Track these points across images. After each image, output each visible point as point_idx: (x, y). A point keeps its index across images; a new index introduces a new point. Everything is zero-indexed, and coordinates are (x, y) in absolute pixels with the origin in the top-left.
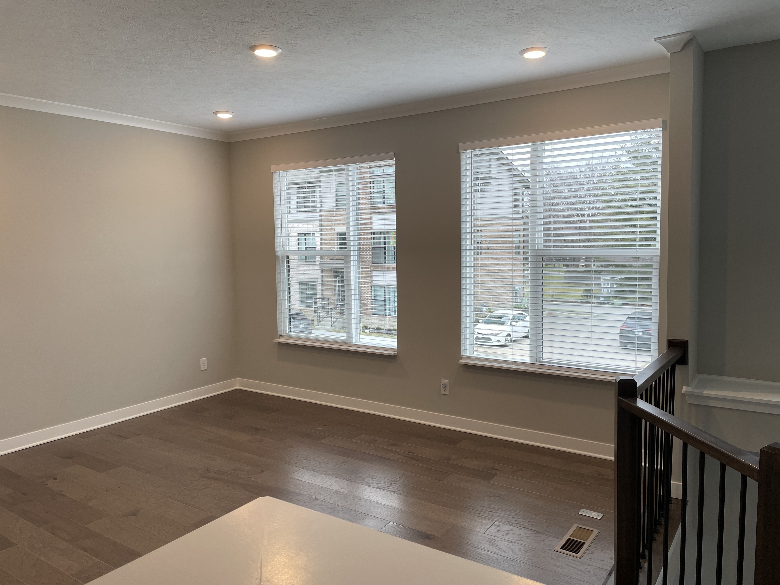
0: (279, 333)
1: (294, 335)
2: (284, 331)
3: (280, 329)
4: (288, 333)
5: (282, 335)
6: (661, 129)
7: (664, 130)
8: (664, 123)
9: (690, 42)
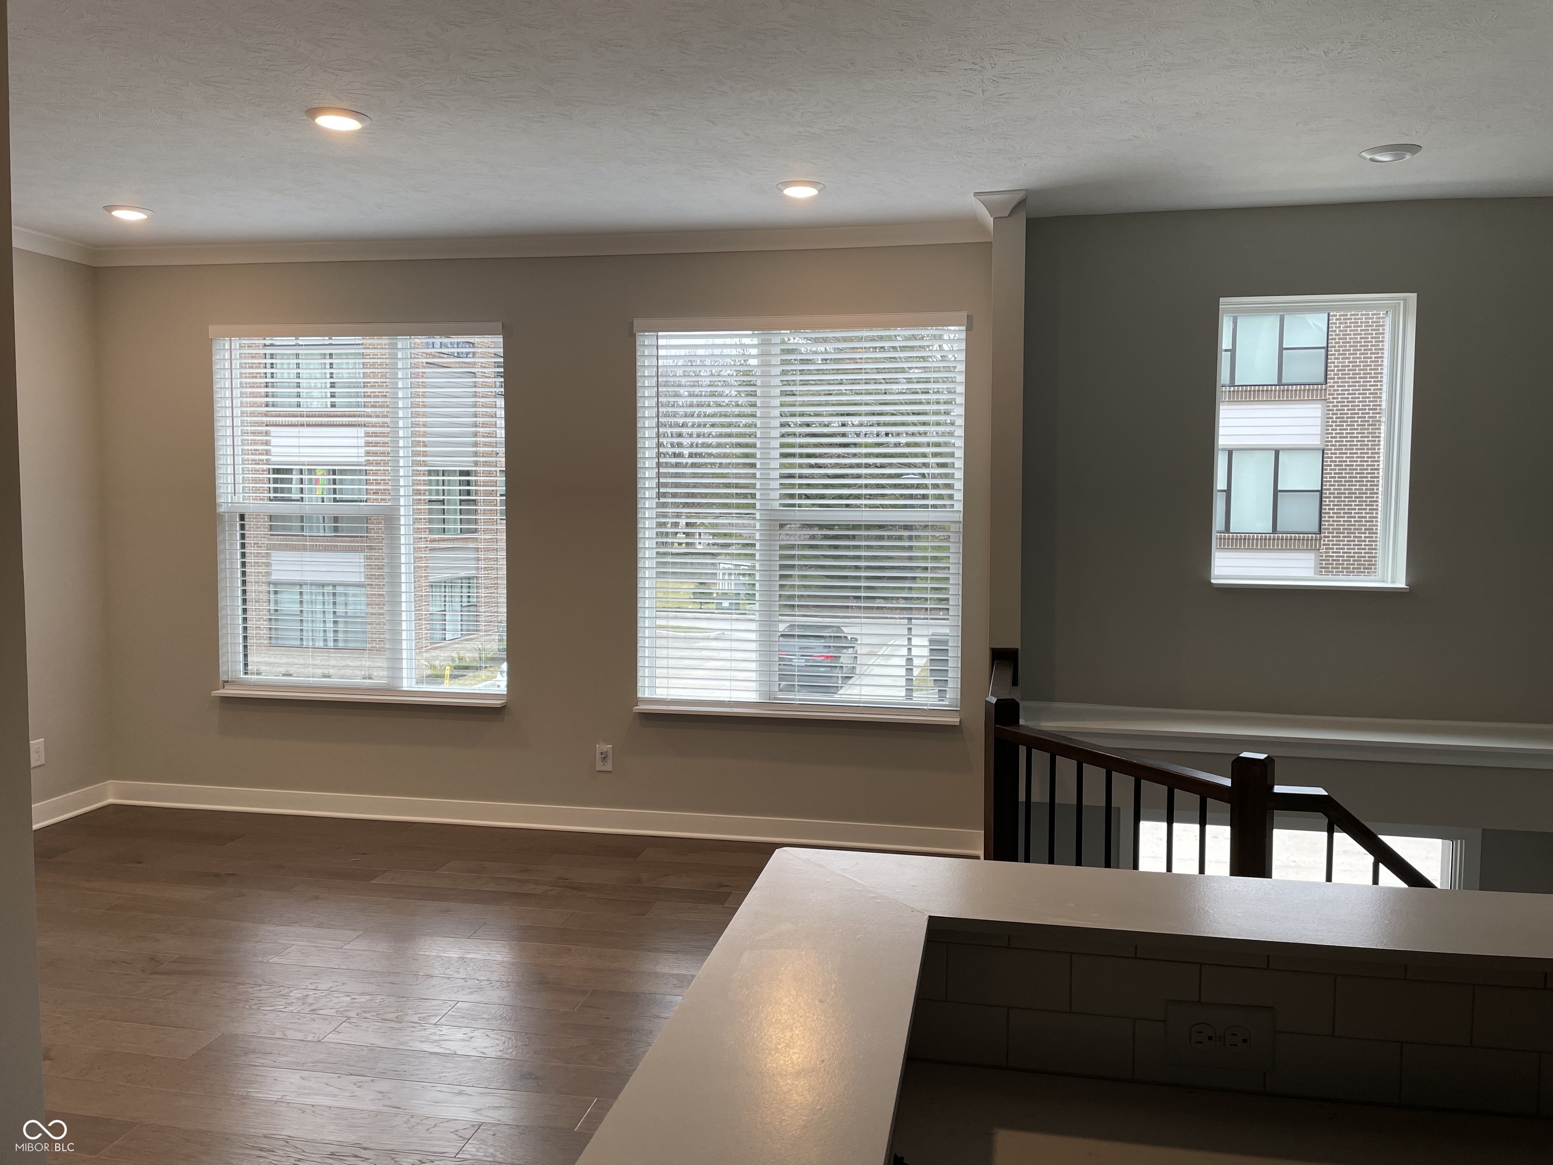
0: (223, 677)
1: (257, 679)
2: (232, 673)
3: (225, 669)
4: (242, 676)
5: (227, 682)
6: (964, 328)
7: (968, 329)
8: (970, 318)
9: (1021, 204)
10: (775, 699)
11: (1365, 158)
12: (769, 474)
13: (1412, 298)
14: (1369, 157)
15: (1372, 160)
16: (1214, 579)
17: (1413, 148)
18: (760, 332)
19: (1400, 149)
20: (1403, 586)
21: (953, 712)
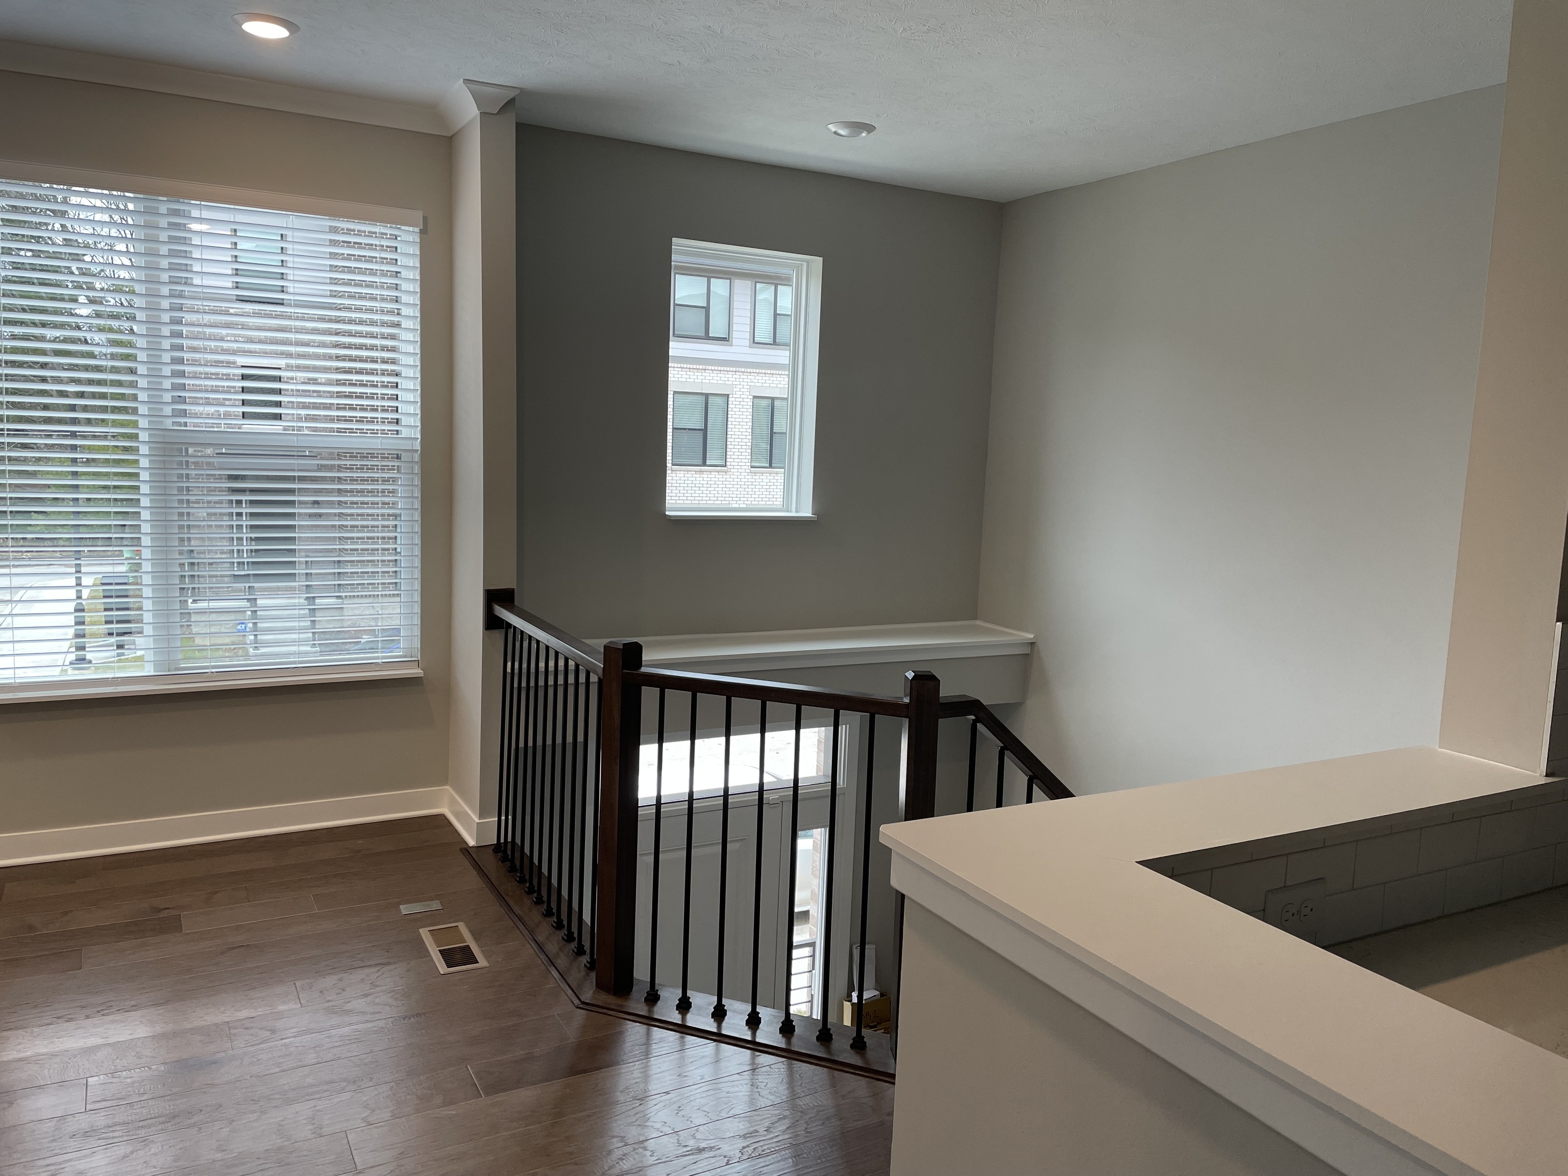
6: (417, 230)
7: (422, 232)
8: (425, 219)
9: (511, 102)
10: (177, 669)
11: (830, 130)
12: (161, 383)
13: (817, 262)
14: (834, 130)
15: (835, 133)
16: (668, 511)
17: (870, 128)
18: (142, 196)
19: (859, 127)
20: (810, 515)
21: (412, 663)
